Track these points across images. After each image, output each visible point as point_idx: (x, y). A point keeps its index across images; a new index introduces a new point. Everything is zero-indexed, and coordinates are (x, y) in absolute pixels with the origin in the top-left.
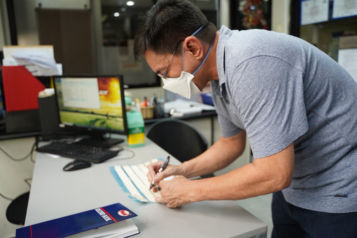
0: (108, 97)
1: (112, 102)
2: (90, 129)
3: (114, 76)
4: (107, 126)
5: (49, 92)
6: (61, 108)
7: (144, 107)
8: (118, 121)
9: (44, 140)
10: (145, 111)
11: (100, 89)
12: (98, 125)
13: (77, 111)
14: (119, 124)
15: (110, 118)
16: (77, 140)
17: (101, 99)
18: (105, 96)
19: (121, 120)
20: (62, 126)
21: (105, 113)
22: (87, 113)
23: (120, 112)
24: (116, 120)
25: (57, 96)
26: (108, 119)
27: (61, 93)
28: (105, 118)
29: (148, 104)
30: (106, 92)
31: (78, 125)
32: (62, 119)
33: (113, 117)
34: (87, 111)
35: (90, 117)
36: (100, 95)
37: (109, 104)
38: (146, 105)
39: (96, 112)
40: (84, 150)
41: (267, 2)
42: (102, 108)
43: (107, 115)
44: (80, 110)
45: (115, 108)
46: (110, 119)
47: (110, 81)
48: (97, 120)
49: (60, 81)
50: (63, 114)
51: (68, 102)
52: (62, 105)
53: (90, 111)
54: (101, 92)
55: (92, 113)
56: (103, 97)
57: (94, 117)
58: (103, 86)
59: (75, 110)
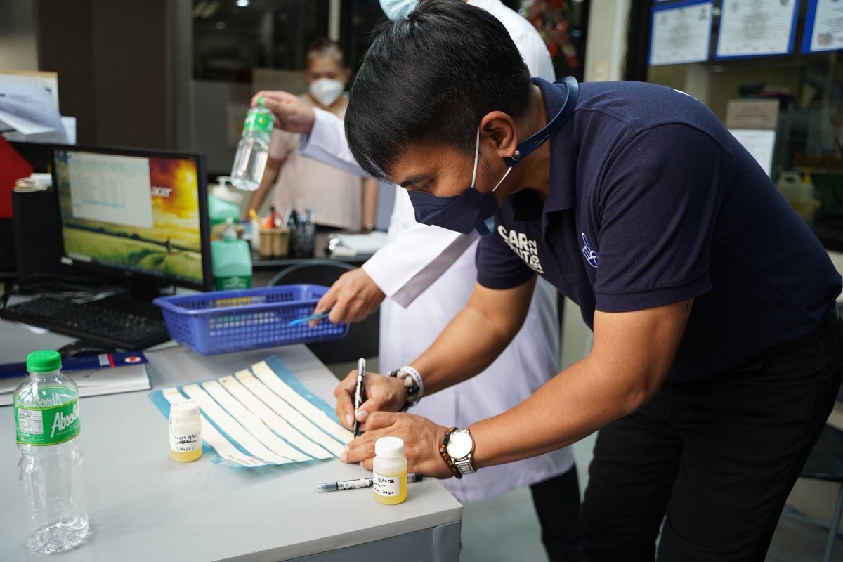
0: (171, 202)
1: (179, 215)
2: (127, 274)
3: (186, 157)
4: (167, 267)
5: (41, 181)
6: (65, 220)
7: (268, 230)
8: (192, 259)
9: (23, 292)
10: (268, 239)
11: (155, 183)
12: (146, 264)
13: (101, 231)
14: (191, 266)
15: (173, 250)
16: (101, 296)
17: (155, 206)
18: (164, 198)
19: (198, 257)
20: (66, 261)
21: (163, 240)
22: (125, 236)
23: (194, 238)
24: (186, 256)
25: (57, 192)
26: (169, 253)
27: (67, 185)
28: (163, 249)
29: (278, 222)
30: (167, 192)
31: (103, 262)
32: (68, 246)
33: (182, 249)
34: (122, 230)
35: (130, 246)
36: (154, 197)
37: (172, 219)
38: (273, 225)
39: (143, 234)
40: (105, 320)
41: (579, 3)
42: (156, 226)
43: (167, 244)
44: (107, 229)
45: (186, 228)
46: (174, 254)
47: (178, 166)
48: (146, 253)
49: (65, 159)
50: (69, 234)
51: (82, 207)
52: (70, 214)
53: (130, 232)
54: (157, 190)
55: (136, 237)
56: (160, 202)
57: (138, 246)
58: (161, 177)
59: (97, 226)
